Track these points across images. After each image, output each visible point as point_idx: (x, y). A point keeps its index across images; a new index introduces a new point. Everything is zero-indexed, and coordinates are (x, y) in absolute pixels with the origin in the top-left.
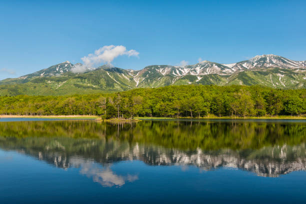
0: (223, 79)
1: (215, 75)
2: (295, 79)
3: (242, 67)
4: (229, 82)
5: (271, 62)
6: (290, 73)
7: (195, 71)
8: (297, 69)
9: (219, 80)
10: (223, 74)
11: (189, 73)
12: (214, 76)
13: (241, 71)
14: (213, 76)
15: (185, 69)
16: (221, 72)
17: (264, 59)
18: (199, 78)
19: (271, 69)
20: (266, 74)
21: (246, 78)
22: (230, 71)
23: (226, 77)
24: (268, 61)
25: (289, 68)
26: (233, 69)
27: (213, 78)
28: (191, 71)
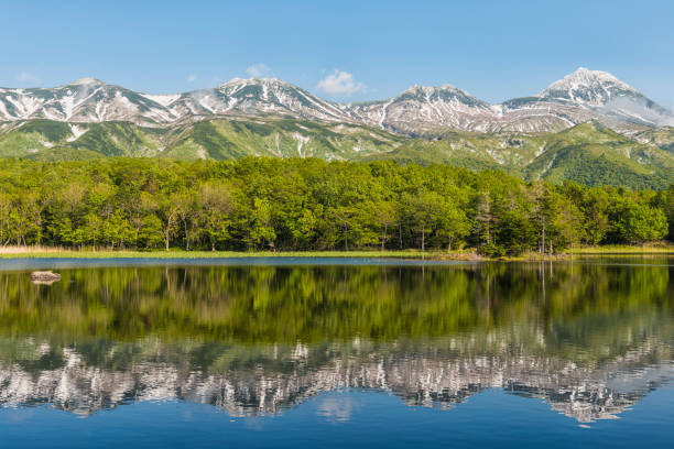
0: (148, 139)
1: (126, 124)
2: (334, 150)
3: (198, 106)
4: (168, 149)
5: (273, 100)
6: (322, 133)
7: (59, 107)
8: (338, 124)
9: (139, 141)
10: (145, 125)
11: (39, 111)
12: (124, 128)
13: (196, 119)
14: (119, 127)
15: (25, 99)
16: (140, 117)
17: (256, 90)
18: (78, 133)
19: (274, 118)
20: (265, 131)
21: (215, 140)
22: (166, 117)
23: (158, 132)
24: (265, 95)
25: (317, 119)
26: (173, 112)
27: (119, 134)
28: (47, 107)
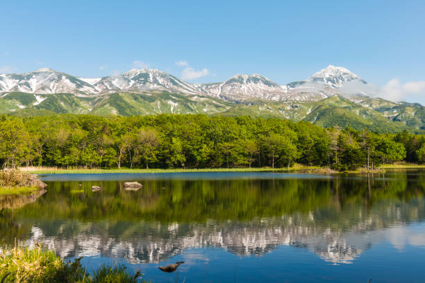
0: (82, 104)
1: (69, 95)
2: (192, 110)
3: (111, 85)
4: (94, 109)
5: (156, 81)
6: (185, 101)
7: (28, 85)
8: (194, 96)
9: (77, 105)
10: (80, 95)
11: (16, 88)
12: (68, 98)
13: (111, 92)
14: (65, 97)
15: (7, 80)
16: (77, 91)
17: (146, 76)
18: (40, 100)
19: (156, 92)
20: (152, 99)
21: (123, 104)
22: (92, 91)
23: (87, 100)
24: (151, 79)
25: (181, 93)
26: (97, 88)
27: (65, 101)
28: (21, 85)
